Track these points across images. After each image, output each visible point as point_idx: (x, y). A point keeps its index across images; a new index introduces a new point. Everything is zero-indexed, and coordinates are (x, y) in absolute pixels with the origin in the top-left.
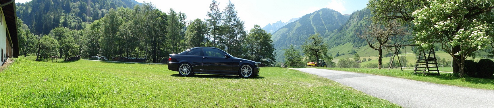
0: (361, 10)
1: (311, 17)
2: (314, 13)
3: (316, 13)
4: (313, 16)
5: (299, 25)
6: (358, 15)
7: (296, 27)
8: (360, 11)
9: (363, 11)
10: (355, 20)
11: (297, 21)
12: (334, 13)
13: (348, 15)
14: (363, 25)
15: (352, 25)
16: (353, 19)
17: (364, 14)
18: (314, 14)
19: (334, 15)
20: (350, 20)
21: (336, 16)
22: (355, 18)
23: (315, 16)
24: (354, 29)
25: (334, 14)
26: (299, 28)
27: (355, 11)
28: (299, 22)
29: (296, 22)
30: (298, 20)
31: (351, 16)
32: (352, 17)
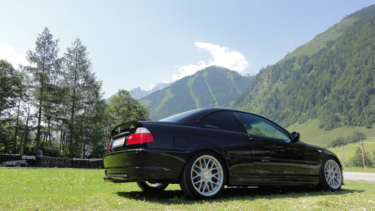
0: (274, 64)
1: (190, 83)
2: (195, 75)
3: (198, 75)
4: (193, 79)
5: (170, 95)
6: (270, 73)
7: (166, 98)
8: (274, 66)
9: (278, 65)
10: (265, 83)
11: (167, 88)
12: (228, 73)
13: (252, 75)
14: (280, 91)
15: (260, 92)
16: (261, 80)
17: (280, 70)
18: (196, 77)
19: (228, 77)
20: (256, 83)
21: (232, 79)
22: (265, 80)
23: (197, 79)
24: (265, 98)
25: (227, 75)
26: (170, 100)
27: (265, 67)
28: (171, 91)
29: (166, 90)
30: (169, 87)
31: (258, 76)
32: (258, 78)
